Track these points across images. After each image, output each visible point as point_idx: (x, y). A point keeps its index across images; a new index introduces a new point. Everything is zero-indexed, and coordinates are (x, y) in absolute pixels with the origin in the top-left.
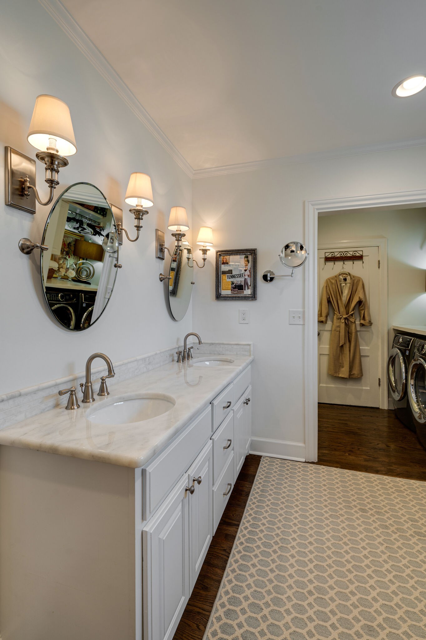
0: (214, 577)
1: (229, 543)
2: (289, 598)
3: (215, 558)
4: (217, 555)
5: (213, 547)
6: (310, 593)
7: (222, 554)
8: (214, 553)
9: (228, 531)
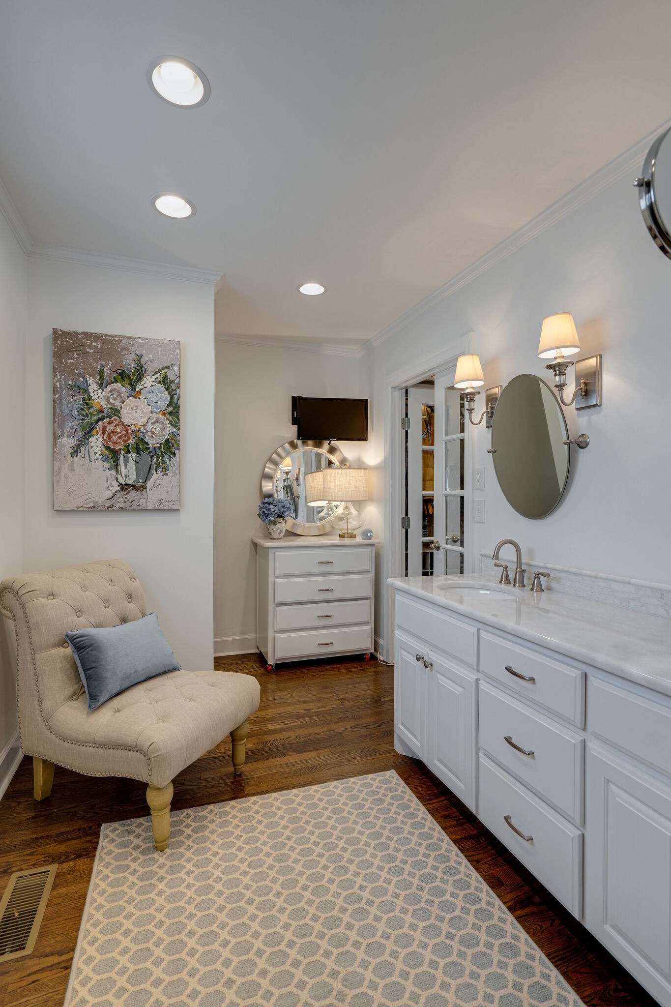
0: (451, 829)
1: (485, 874)
2: (375, 856)
3: (475, 846)
4: (477, 851)
5: (494, 857)
6: (351, 862)
7: (474, 855)
8: (482, 851)
9: (508, 891)
